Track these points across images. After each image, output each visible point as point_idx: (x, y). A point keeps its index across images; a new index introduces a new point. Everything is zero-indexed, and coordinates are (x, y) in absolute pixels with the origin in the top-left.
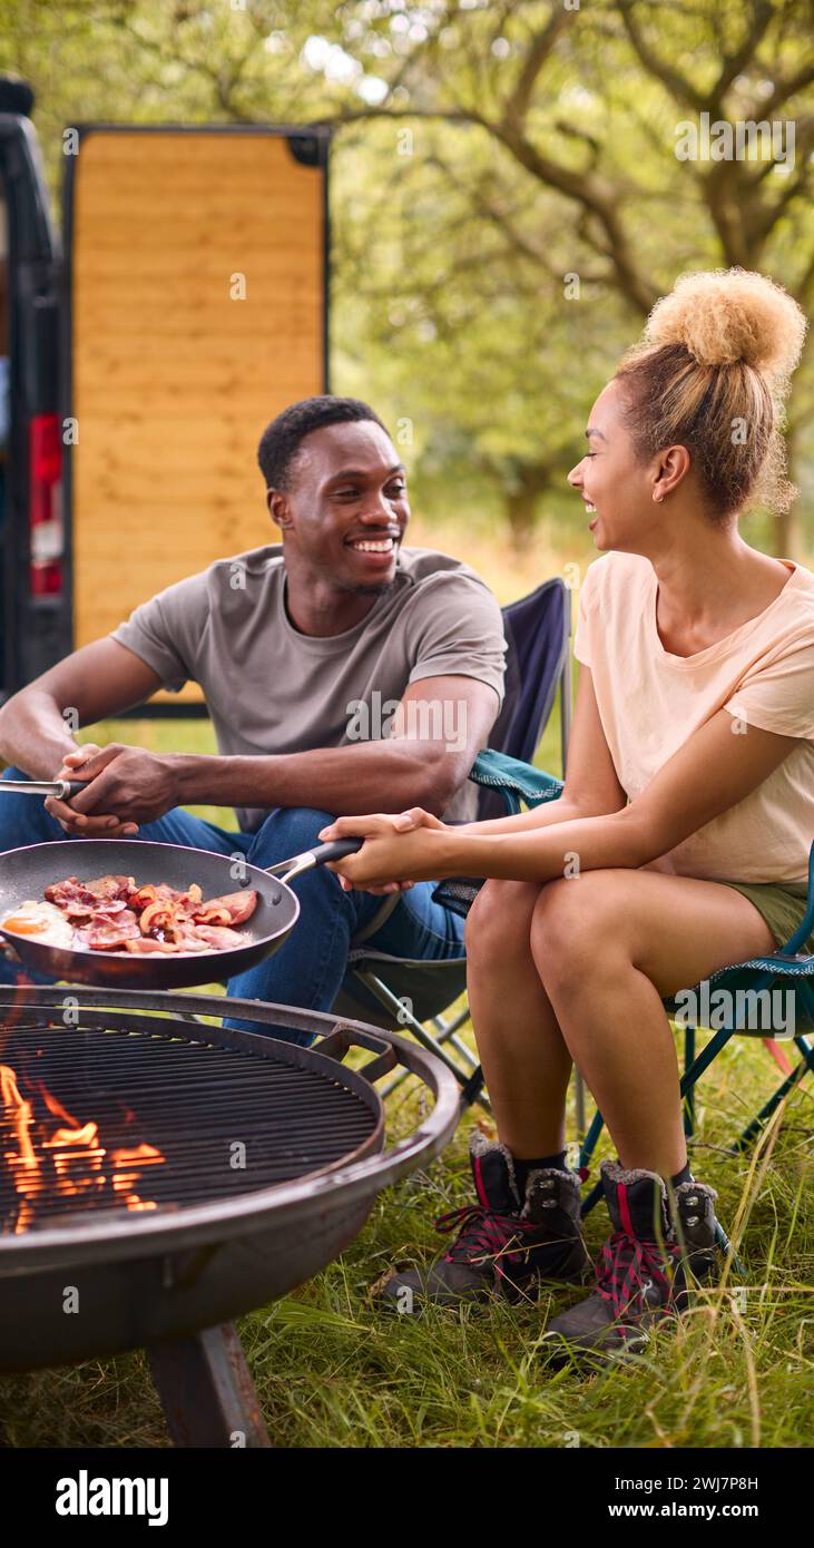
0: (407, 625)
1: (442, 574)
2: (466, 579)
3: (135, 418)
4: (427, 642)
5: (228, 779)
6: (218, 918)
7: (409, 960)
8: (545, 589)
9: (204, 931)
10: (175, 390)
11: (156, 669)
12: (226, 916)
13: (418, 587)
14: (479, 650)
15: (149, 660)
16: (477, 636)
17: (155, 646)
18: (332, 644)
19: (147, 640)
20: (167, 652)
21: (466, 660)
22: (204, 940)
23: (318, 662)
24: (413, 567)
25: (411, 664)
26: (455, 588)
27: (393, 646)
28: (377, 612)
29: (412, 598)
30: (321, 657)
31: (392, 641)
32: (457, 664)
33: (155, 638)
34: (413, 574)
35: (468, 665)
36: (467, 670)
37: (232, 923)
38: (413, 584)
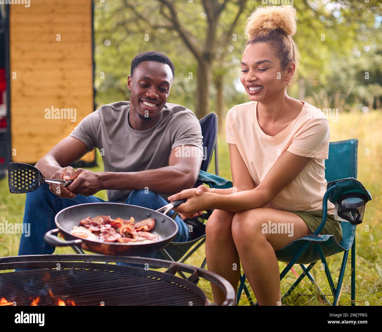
0: (171, 129)
1: (182, 112)
2: (190, 114)
3: (31, 70)
4: (178, 134)
5: (119, 180)
6: (143, 229)
7: (174, 242)
8: (208, 117)
9: (142, 234)
10: (44, 60)
11: (86, 144)
12: (146, 228)
13: (174, 116)
14: (196, 137)
15: (84, 141)
16: (196, 132)
17: (84, 136)
18: (144, 133)
19: (80, 134)
20: (88, 137)
21: (192, 140)
22: (143, 237)
23: (138, 139)
24: (172, 109)
25: (172, 142)
26: (187, 116)
27: (166, 136)
28: (160, 123)
29: (172, 120)
30: (140, 137)
31: (166, 134)
32: (189, 141)
33: (83, 133)
34: (172, 111)
35: (194, 142)
36: (193, 143)
37: (148, 230)
38: (171, 115)
